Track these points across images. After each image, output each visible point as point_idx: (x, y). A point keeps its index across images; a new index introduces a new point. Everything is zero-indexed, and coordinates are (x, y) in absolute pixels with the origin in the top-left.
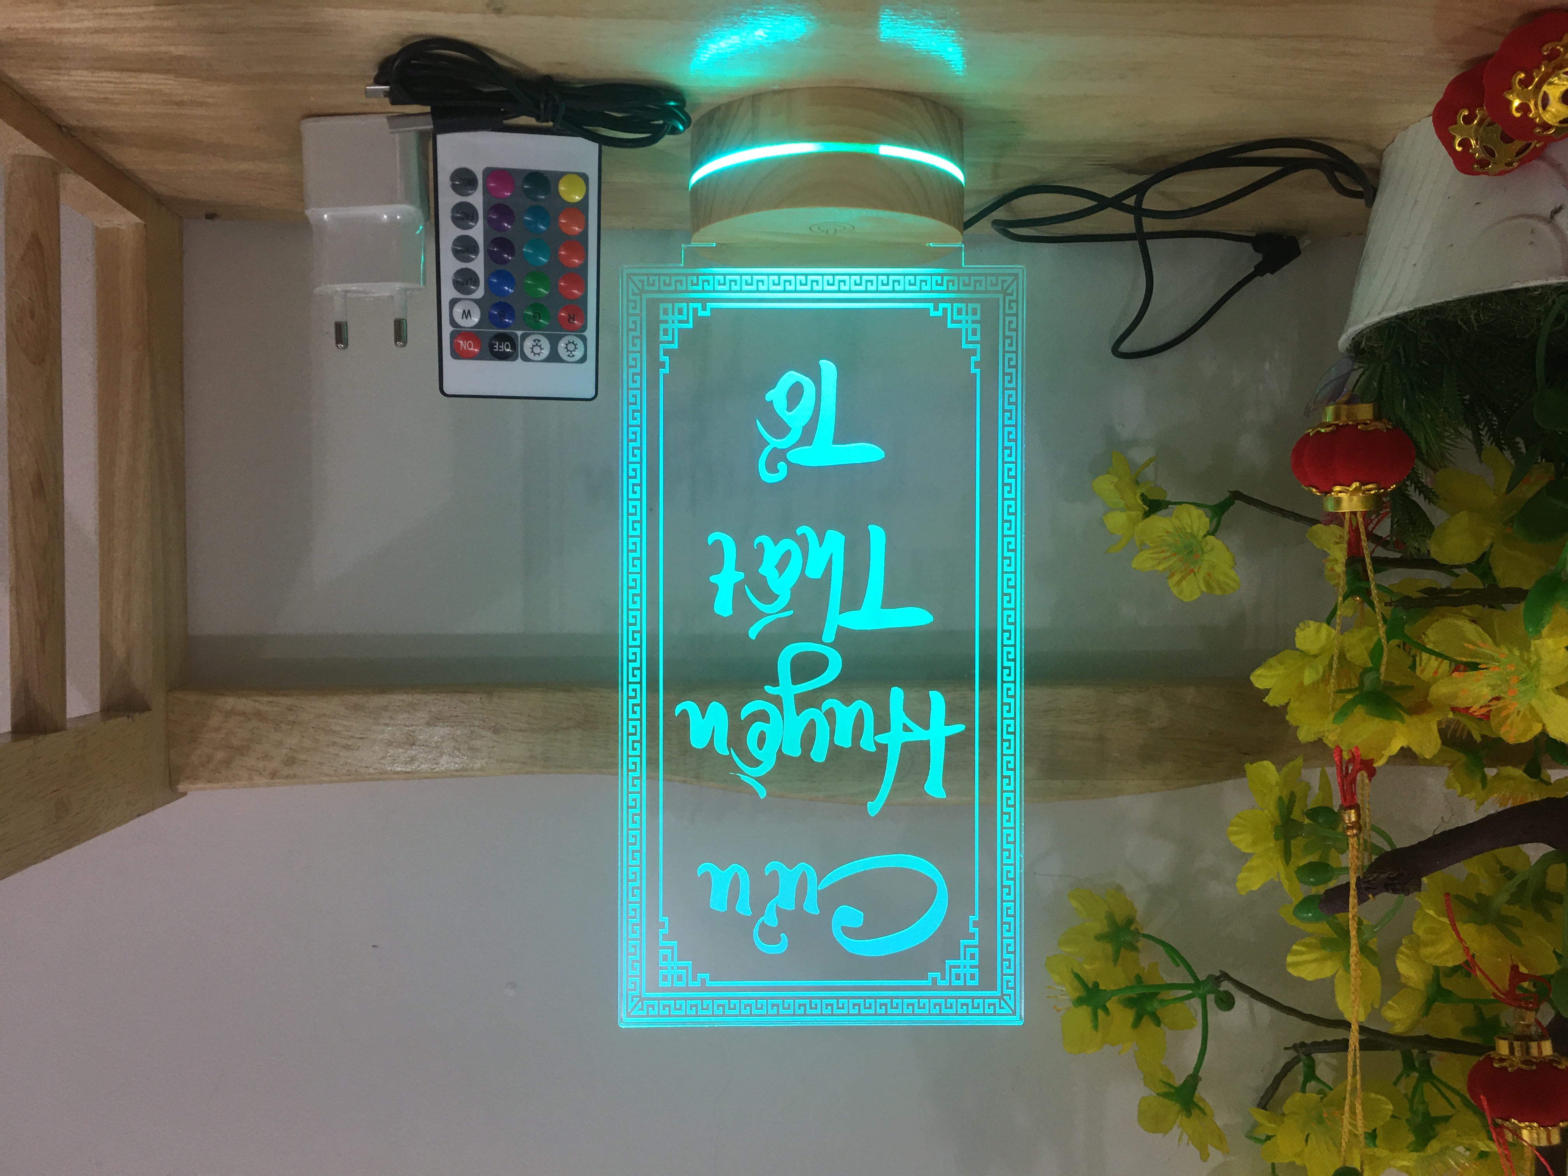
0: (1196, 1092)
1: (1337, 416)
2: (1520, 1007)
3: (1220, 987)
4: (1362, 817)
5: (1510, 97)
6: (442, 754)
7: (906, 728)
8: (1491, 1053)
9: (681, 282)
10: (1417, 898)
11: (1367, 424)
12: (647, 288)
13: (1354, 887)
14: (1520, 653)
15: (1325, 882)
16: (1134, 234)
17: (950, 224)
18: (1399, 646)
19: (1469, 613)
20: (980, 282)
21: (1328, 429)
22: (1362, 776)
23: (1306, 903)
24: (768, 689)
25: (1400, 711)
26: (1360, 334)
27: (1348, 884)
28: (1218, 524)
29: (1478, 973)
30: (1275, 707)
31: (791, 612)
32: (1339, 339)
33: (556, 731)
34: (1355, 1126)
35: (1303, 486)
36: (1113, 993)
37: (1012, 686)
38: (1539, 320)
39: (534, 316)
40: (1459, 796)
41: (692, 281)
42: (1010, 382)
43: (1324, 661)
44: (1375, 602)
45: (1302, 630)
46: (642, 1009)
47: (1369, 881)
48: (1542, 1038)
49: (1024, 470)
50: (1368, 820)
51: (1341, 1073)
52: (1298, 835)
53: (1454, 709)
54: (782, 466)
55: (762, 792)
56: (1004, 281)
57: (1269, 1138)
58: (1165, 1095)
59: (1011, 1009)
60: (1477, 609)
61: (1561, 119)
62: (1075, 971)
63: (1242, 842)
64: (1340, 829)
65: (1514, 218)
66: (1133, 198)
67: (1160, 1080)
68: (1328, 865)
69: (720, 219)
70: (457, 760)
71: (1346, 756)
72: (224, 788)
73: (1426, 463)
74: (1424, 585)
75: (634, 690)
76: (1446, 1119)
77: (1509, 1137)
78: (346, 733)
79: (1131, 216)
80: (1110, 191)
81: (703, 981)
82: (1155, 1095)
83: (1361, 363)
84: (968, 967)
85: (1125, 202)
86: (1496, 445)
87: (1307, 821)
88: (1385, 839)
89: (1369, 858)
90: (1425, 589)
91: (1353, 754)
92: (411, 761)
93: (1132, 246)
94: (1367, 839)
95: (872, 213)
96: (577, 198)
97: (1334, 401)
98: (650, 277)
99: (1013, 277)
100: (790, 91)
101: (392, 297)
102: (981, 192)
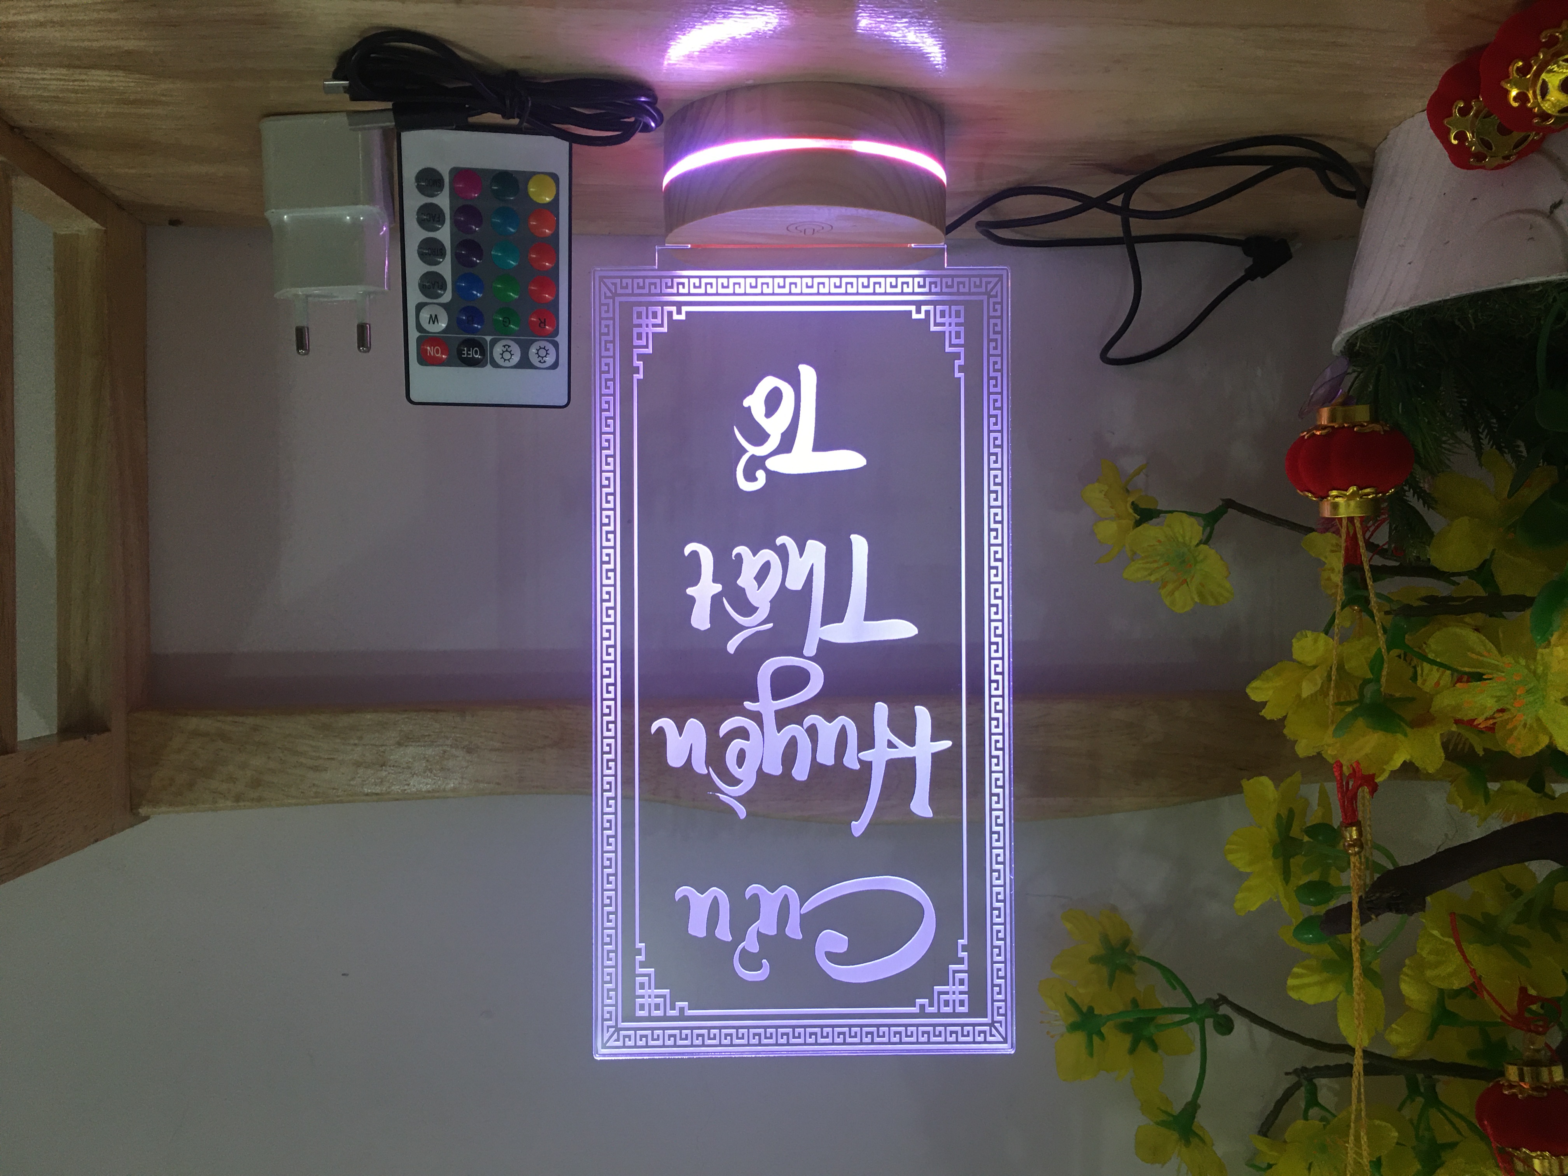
0: (1196, 1120)
1: (1332, 418)
2: (1530, 1031)
3: (1218, 1010)
4: (1364, 834)
5: (1508, 86)
6: (413, 775)
7: (891, 745)
8: (1499, 1079)
9: (655, 284)
10: (1422, 918)
11: (1362, 426)
12: (619, 291)
13: (1357, 907)
14: (1527, 662)
15: (1327, 901)
16: (1122, 238)
17: (932, 225)
18: (1399, 656)
19: (1471, 622)
20: (963, 283)
21: (1323, 432)
22: (1364, 792)
23: (1307, 924)
24: (748, 704)
25: (1402, 724)
26: (1355, 336)
27: (1350, 904)
28: (1211, 533)
29: (1485, 993)
30: (1272, 721)
31: (771, 625)
32: (1333, 340)
33: (531, 750)
34: (1360, 1155)
35: (1298, 491)
36: (1109, 1018)
37: (1000, 700)
38: (1539, 319)
39: (504, 321)
40: (1461, 812)
41: (666, 283)
42: (995, 386)
43: (1322, 672)
44: (1375, 611)
45: (1299, 640)
46: (618, 1040)
47: (1372, 901)
48: (1552, 1063)
49: (1010, 477)
50: (1369, 837)
51: (1344, 1098)
52: (1296, 854)
53: (1457, 722)
54: (761, 475)
55: (741, 811)
56: (988, 283)
57: (1270, 1166)
58: (1163, 1124)
59: (1002, 1036)
60: (1480, 618)
61: (1561, 108)
62: (1071, 995)
63: (1239, 860)
64: (1341, 846)
65: (1512, 213)
66: (1121, 197)
67: (1158, 1108)
68: (1329, 884)
69: (694, 218)
70: (429, 780)
71: (1346, 771)
72: (187, 811)
73: (1424, 468)
74: (1424, 593)
75: (609, 707)
76: (1453, 1145)
77: (1520, 1166)
78: (314, 754)
79: (1119, 218)
80: (1094, 192)
81: (682, 1009)
82: (1152, 1123)
83: (1354, 366)
84: (957, 993)
85: (1111, 202)
86: (1496, 448)
87: (1306, 839)
88: (1388, 857)
89: (1372, 877)
90: (1427, 597)
91: (1353, 769)
92: (382, 782)
93: (1120, 251)
94: (1370, 858)
95: (851, 211)
96: (548, 199)
97: (1330, 402)
98: (624, 280)
99: (997, 279)
100: (764, 86)
101: (356, 301)
102: (964, 194)
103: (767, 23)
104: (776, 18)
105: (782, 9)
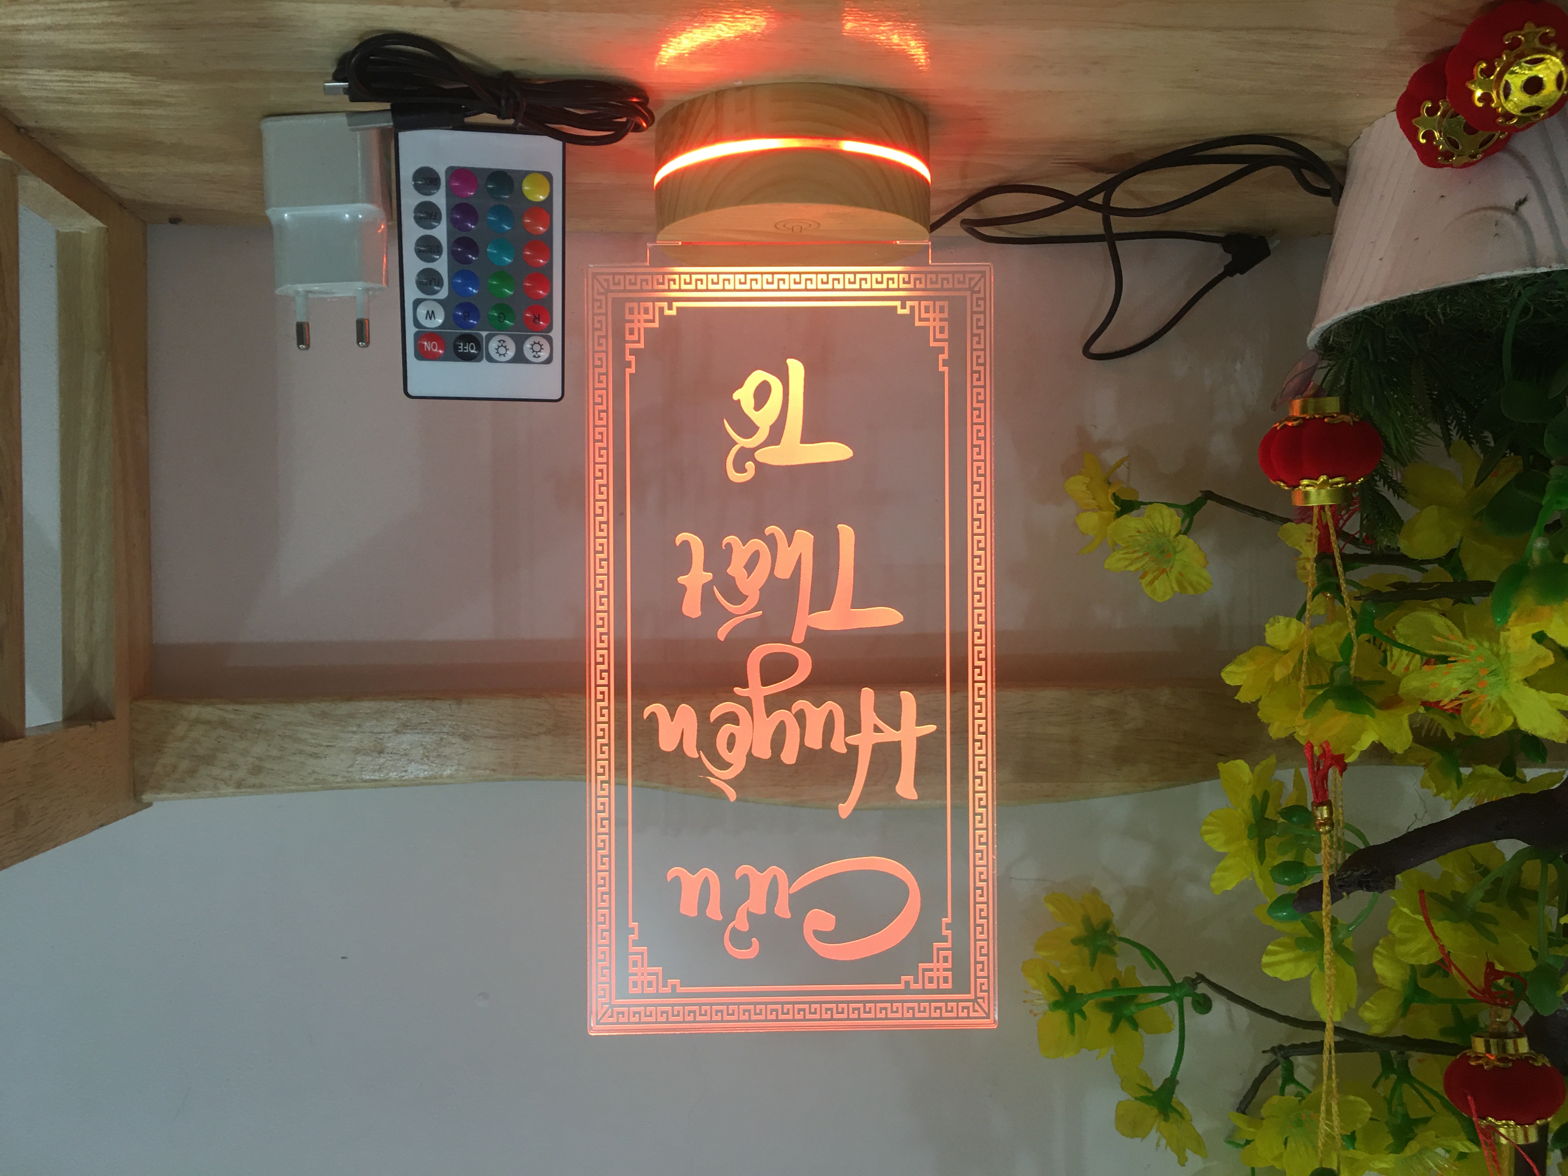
0: (1174, 1096)
1: (1304, 409)
2: (1497, 1005)
3: (1196, 989)
4: (1335, 815)
5: (1472, 87)
6: (411, 761)
7: (877, 729)
8: (1467, 1051)
9: (646, 280)
10: (1392, 896)
11: (1333, 417)
12: (612, 287)
13: (1327, 885)
14: (1490, 645)
15: (1301, 881)
16: (1103, 235)
17: (916, 221)
18: (1369, 641)
19: (1438, 606)
20: (947, 279)
21: (1295, 423)
22: (1333, 773)
23: (1281, 902)
24: (737, 690)
25: (1371, 706)
26: (1328, 330)
27: (1321, 882)
28: (1190, 523)
29: (1453, 968)
30: (1246, 704)
31: (760, 613)
32: (1307, 336)
33: (526, 737)
34: (1331, 1128)
35: (1271, 480)
36: (1090, 996)
37: (983, 685)
38: (1505, 313)
39: (499, 317)
40: (1434, 796)
41: (658, 280)
42: (978, 379)
43: (1294, 656)
44: (1345, 597)
45: (1272, 625)
46: (612, 1016)
47: (1343, 879)
48: (1520, 1035)
49: (993, 469)
50: (1341, 818)
51: (1317, 1075)
52: (1271, 835)
53: (1425, 704)
54: (750, 465)
55: (731, 794)
56: (971, 279)
57: (1248, 1142)
58: (1143, 1099)
59: (984, 1011)
60: (1446, 603)
61: (1523, 108)
62: (1052, 974)
63: (1216, 841)
64: (1313, 826)
65: (1477, 210)
66: (1101, 195)
67: (1138, 1085)
68: (1303, 864)
69: (684, 216)
70: (426, 767)
71: (1317, 751)
72: (189, 798)
73: (1395, 458)
74: (1395, 580)
75: (602, 693)
76: (1426, 1120)
78: (313, 741)
79: (1099, 215)
80: (1076, 189)
81: (674, 987)
82: (1132, 1099)
83: (1330, 360)
84: (941, 970)
85: (1092, 200)
86: (1464, 439)
87: (1281, 820)
88: (1361, 839)
89: (1344, 856)
90: (1395, 583)
91: (1324, 749)
92: (380, 769)
93: (1101, 248)
94: (1341, 837)
95: (838, 209)
96: (542, 198)
97: (1302, 394)
98: (616, 276)
99: (980, 275)
100: (753, 87)
101: (355, 297)
102: (950, 192)
103: (755, 26)
104: (764, 21)
105: (770, 12)
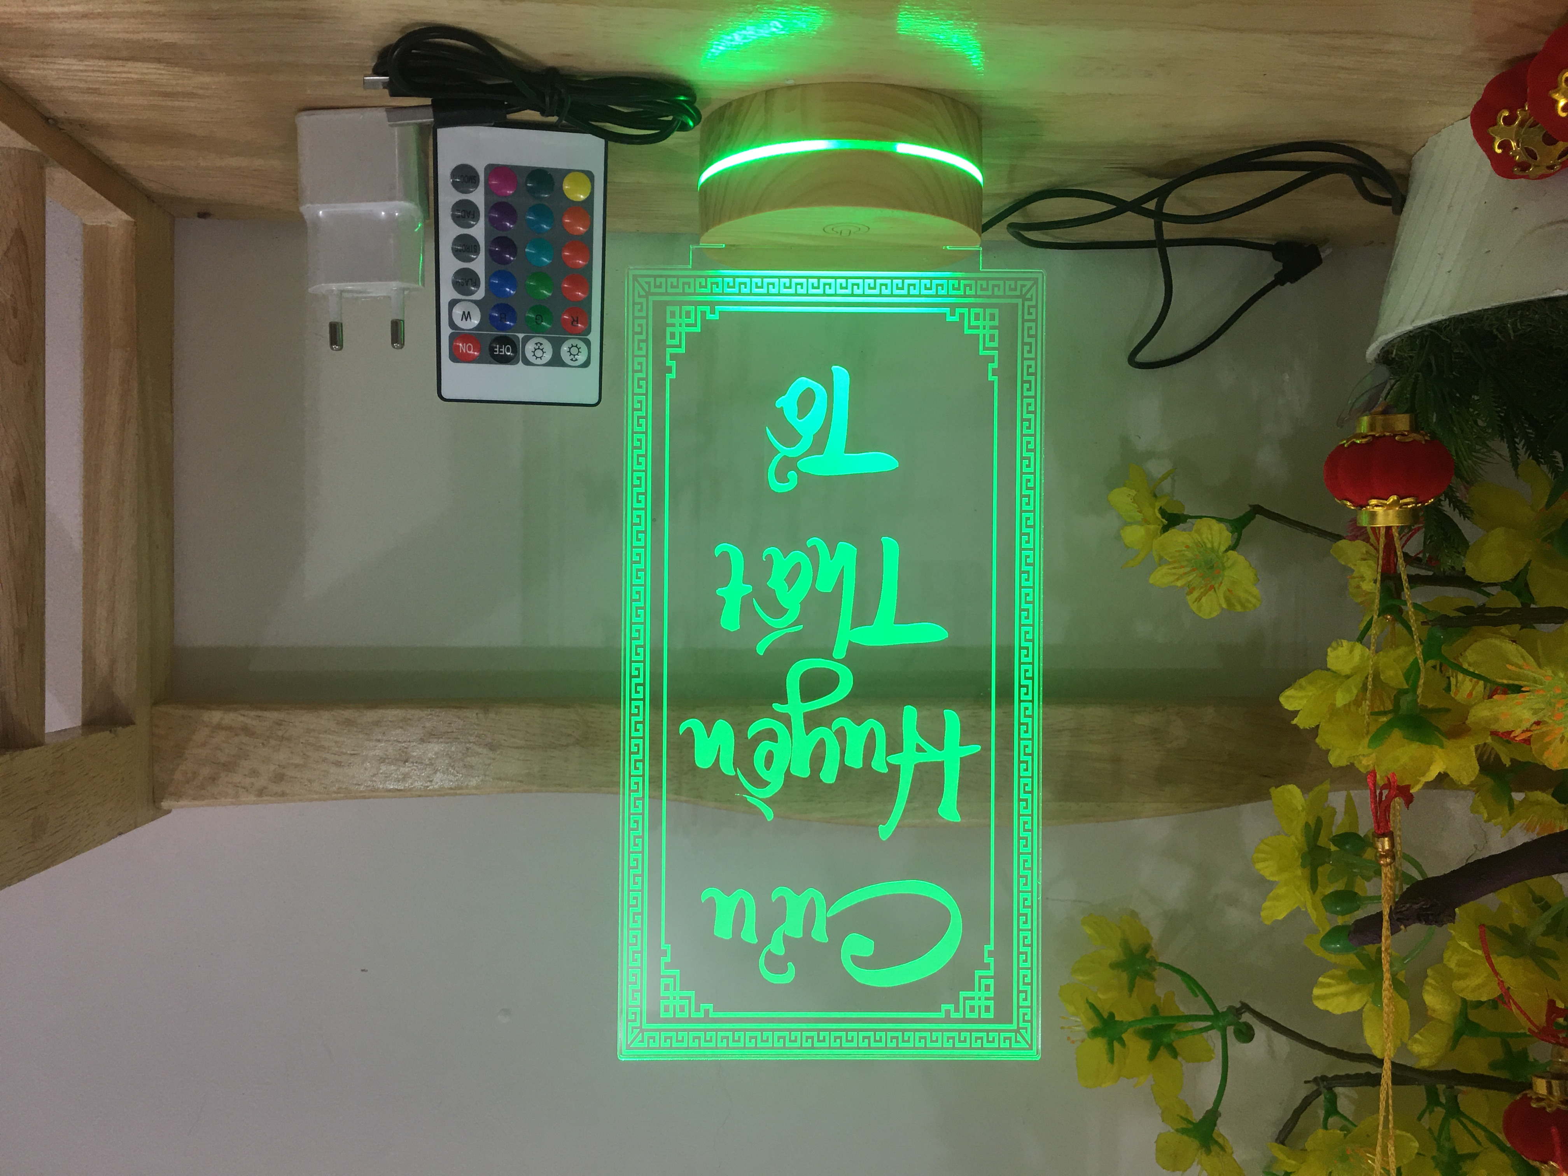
0: (1216, 1128)
1: (1372, 426)
2: (1558, 1044)
3: (1239, 1018)
4: (1395, 845)
5: (1556, 96)
6: (436, 771)
7: (919, 749)
8: (1527, 1091)
9: (689, 284)
10: (1451, 929)
11: (1403, 435)
12: (653, 290)
13: (1387, 916)
14: (1565, 676)
15: (1354, 911)
16: (1154, 241)
17: (969, 226)
18: (1434, 667)
19: (1507, 633)
20: (998, 286)
21: (1364, 441)
22: (1398, 803)
23: (1335, 933)
24: (777, 707)
25: (1439, 736)
26: (1391, 344)
27: (1380, 914)
28: (1239, 538)
29: (1514, 1007)
30: (1304, 730)
31: (800, 627)
32: (1367, 348)
33: (554, 748)
35: (1337, 499)
36: (1130, 1024)
37: (1029, 705)
39: (536, 319)
40: (1485, 822)
41: (700, 283)
42: (1029, 390)
43: (1358, 680)
44: (1412, 623)
45: (1335, 649)
46: (642, 1041)
47: (1403, 911)
49: (1043, 481)
50: (1400, 848)
51: (1369, 1109)
52: (1324, 863)
53: (1494, 733)
54: (792, 475)
55: (769, 814)
56: (1023, 286)
58: (1184, 1131)
59: (1027, 1043)
60: (1516, 629)
62: (1091, 1000)
63: (1266, 869)
64: (1372, 856)
65: (1552, 224)
66: (1154, 202)
67: (1178, 1115)
68: (1354, 893)
69: (730, 218)
70: (451, 777)
71: (1380, 782)
72: (210, 806)
73: (1461, 477)
74: (1461, 603)
75: (637, 707)
76: (1473, 1156)
78: (337, 749)
79: (1151, 221)
80: (1129, 195)
81: (707, 1012)
82: (1172, 1131)
84: (983, 998)
85: (1145, 206)
86: (1533, 459)
87: (1333, 848)
88: (1419, 870)
89: (1401, 888)
90: (1463, 607)
91: (1388, 779)
92: (404, 778)
93: (1152, 254)
94: (1400, 868)
95: (888, 212)
96: (582, 197)
97: (1370, 411)
98: (657, 279)
99: (1033, 282)
100: (804, 86)
101: (389, 297)
102: (998, 195)
103: (812, 23)
104: (821, 18)
105: (827, 9)
